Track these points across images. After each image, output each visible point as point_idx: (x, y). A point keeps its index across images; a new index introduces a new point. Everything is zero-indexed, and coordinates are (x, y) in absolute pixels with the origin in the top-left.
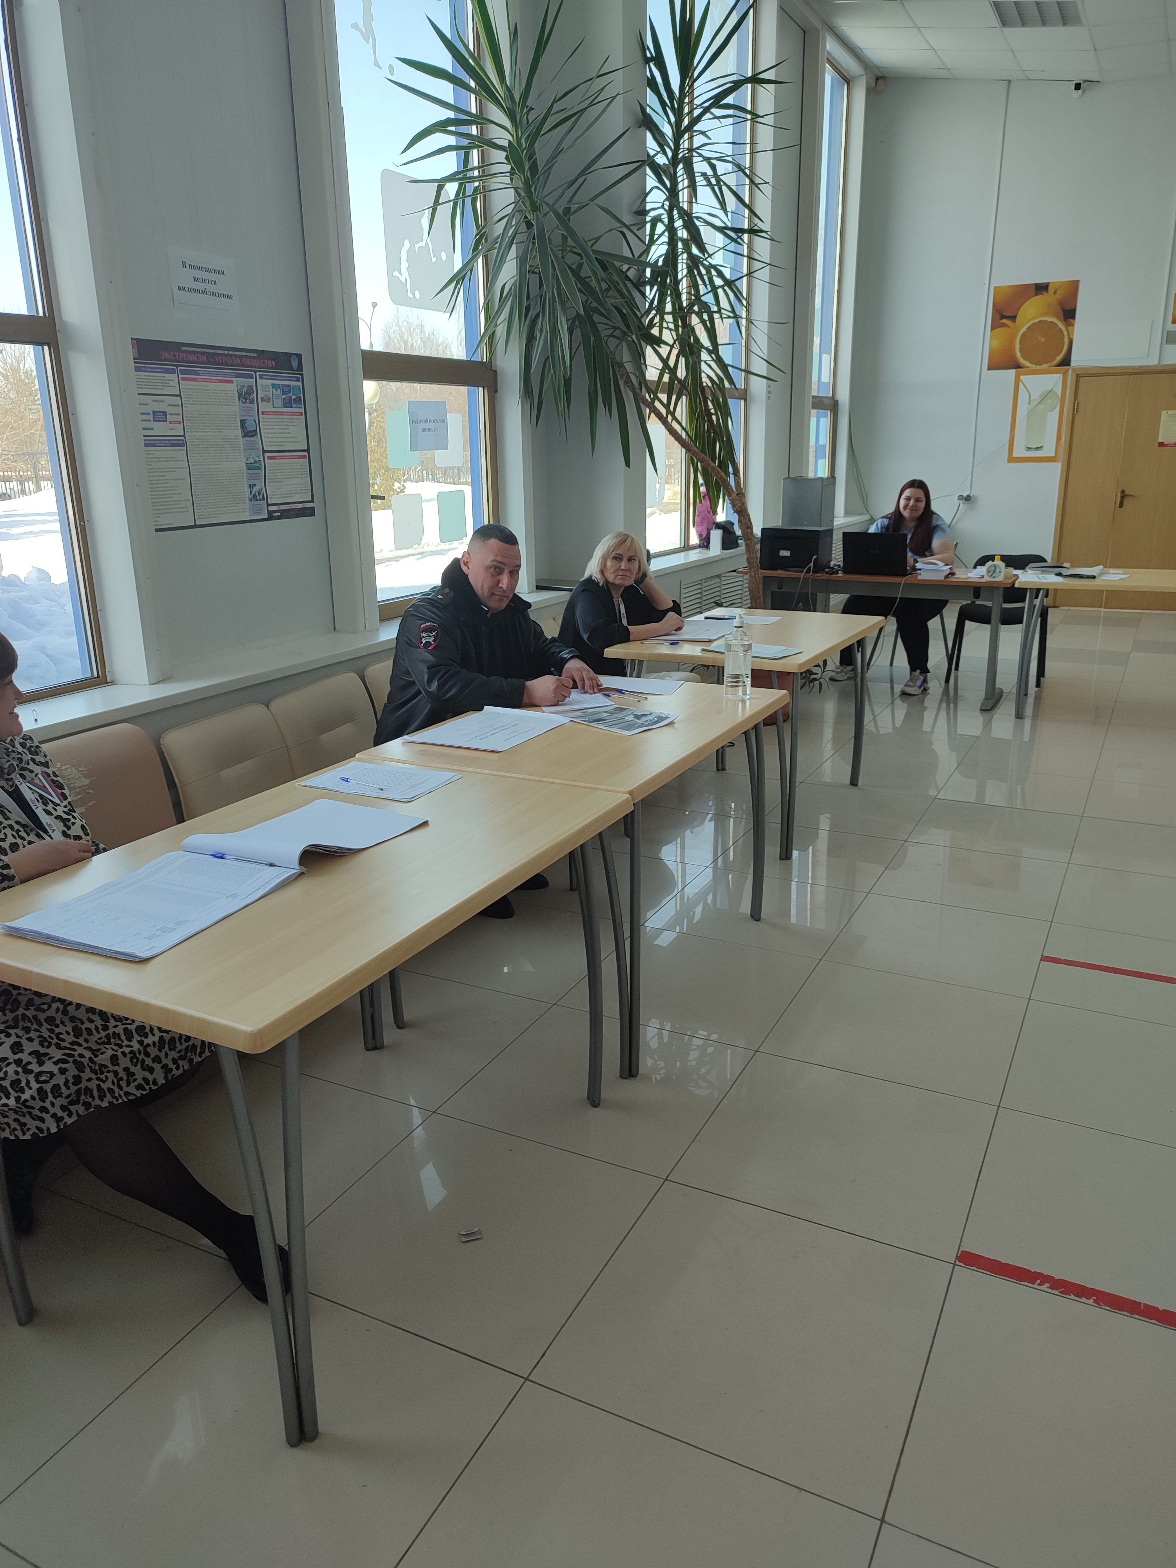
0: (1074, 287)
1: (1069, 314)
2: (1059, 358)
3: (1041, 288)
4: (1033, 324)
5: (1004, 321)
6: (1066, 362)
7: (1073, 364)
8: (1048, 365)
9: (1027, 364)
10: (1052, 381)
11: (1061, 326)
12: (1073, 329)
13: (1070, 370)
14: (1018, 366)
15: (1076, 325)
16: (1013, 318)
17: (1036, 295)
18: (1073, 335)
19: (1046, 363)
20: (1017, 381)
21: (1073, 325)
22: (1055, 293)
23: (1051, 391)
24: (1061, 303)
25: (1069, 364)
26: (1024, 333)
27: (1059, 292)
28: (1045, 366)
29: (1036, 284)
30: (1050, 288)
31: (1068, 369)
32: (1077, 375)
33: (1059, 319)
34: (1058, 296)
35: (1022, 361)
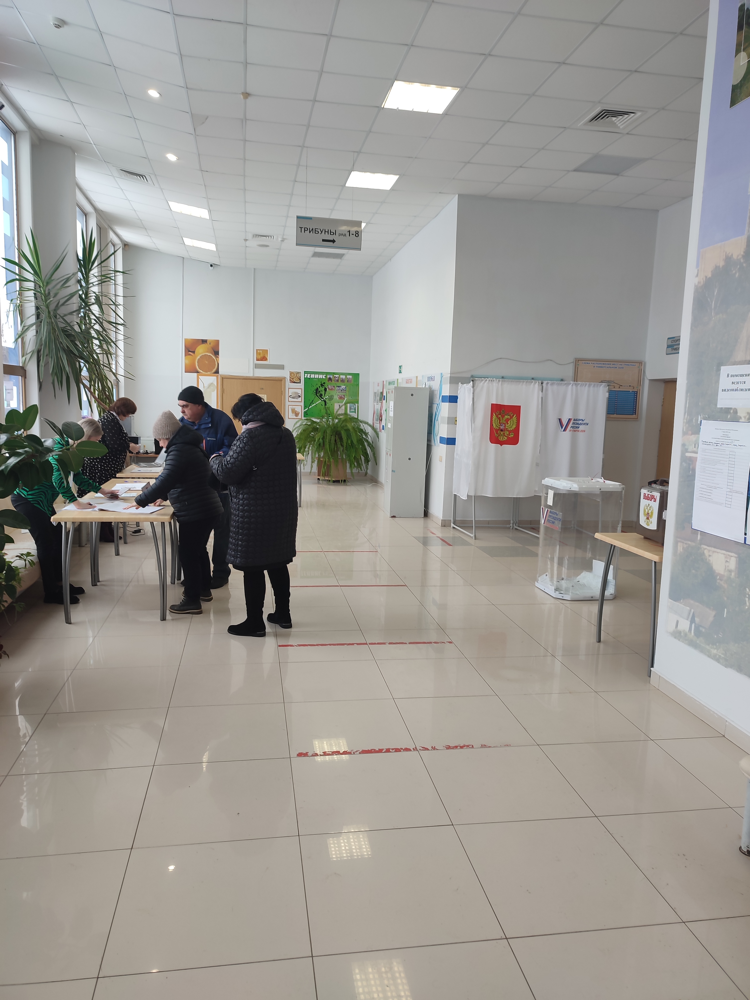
0: (218, 342)
1: (216, 353)
2: (214, 370)
3: (204, 341)
4: (202, 355)
5: (190, 353)
6: (217, 372)
7: (220, 373)
8: (210, 372)
9: (201, 371)
10: (212, 379)
11: (214, 357)
12: (219, 360)
13: (219, 376)
14: (198, 372)
15: (219, 358)
16: (194, 352)
17: (202, 344)
18: (219, 361)
19: (209, 372)
20: (198, 378)
21: (218, 357)
22: (210, 344)
23: (212, 383)
24: (213, 348)
25: (218, 373)
26: (199, 359)
27: (211, 344)
28: (209, 373)
29: (202, 340)
30: (208, 342)
31: (218, 375)
32: (222, 378)
33: (213, 355)
34: (212, 344)
35: (199, 370)
